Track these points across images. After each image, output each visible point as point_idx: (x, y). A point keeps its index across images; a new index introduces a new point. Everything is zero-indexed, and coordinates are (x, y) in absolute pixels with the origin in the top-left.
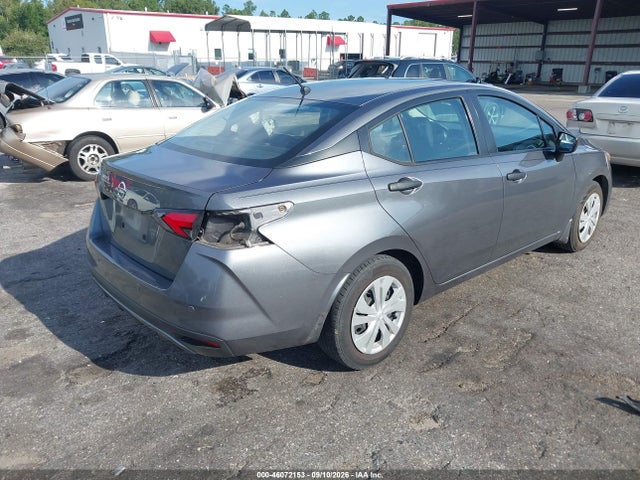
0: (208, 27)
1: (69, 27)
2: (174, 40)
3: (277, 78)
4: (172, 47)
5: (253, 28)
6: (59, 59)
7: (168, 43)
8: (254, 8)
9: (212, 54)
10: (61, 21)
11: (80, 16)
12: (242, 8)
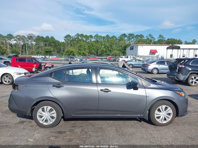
0: (167, 48)
1: (131, 49)
2: (157, 52)
3: (166, 64)
4: (157, 54)
5: (181, 48)
6: (124, 57)
7: (155, 53)
8: (196, 42)
9: (169, 56)
10: (129, 48)
11: (133, 46)
12: (191, 42)
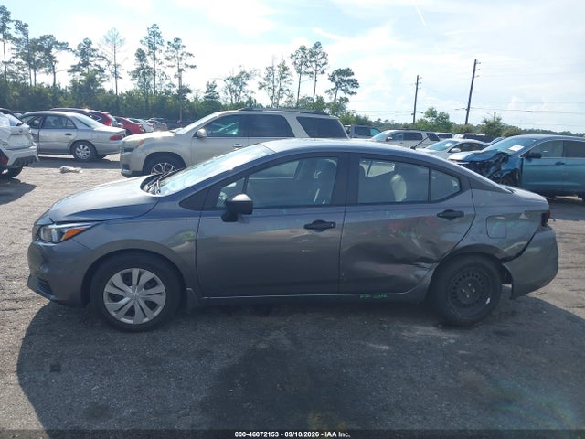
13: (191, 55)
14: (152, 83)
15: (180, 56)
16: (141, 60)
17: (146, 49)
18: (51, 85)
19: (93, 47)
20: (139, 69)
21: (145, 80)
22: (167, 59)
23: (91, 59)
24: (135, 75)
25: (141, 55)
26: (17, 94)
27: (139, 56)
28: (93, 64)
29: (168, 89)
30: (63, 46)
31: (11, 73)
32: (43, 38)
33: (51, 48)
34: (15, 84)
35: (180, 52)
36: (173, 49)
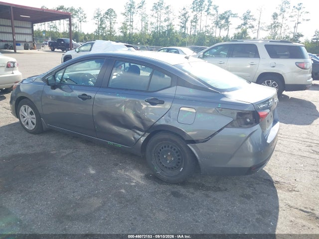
13: (308, 13)
14: (279, 32)
15: (300, 14)
16: (275, 19)
17: (278, 12)
18: (225, 36)
19: (251, 14)
20: (272, 24)
21: (275, 30)
22: (291, 17)
23: (248, 21)
24: (270, 27)
25: (275, 16)
26: (208, 41)
27: (274, 16)
28: (249, 23)
29: (288, 35)
30: (235, 16)
31: (207, 31)
32: (226, 13)
33: (229, 16)
34: (208, 37)
35: (301, 11)
36: (296, 10)
